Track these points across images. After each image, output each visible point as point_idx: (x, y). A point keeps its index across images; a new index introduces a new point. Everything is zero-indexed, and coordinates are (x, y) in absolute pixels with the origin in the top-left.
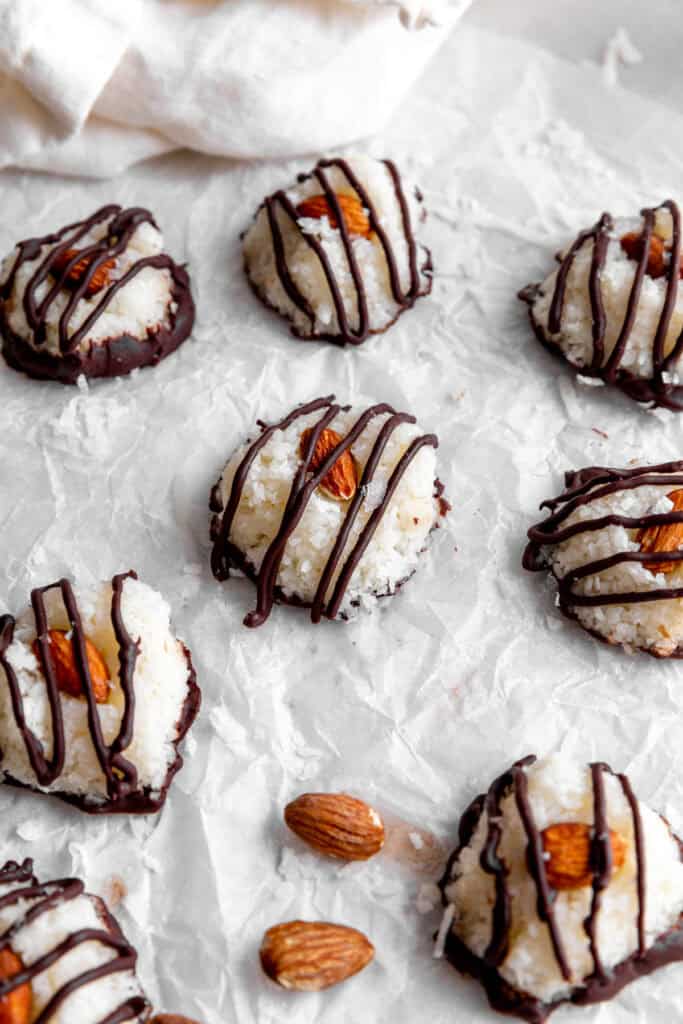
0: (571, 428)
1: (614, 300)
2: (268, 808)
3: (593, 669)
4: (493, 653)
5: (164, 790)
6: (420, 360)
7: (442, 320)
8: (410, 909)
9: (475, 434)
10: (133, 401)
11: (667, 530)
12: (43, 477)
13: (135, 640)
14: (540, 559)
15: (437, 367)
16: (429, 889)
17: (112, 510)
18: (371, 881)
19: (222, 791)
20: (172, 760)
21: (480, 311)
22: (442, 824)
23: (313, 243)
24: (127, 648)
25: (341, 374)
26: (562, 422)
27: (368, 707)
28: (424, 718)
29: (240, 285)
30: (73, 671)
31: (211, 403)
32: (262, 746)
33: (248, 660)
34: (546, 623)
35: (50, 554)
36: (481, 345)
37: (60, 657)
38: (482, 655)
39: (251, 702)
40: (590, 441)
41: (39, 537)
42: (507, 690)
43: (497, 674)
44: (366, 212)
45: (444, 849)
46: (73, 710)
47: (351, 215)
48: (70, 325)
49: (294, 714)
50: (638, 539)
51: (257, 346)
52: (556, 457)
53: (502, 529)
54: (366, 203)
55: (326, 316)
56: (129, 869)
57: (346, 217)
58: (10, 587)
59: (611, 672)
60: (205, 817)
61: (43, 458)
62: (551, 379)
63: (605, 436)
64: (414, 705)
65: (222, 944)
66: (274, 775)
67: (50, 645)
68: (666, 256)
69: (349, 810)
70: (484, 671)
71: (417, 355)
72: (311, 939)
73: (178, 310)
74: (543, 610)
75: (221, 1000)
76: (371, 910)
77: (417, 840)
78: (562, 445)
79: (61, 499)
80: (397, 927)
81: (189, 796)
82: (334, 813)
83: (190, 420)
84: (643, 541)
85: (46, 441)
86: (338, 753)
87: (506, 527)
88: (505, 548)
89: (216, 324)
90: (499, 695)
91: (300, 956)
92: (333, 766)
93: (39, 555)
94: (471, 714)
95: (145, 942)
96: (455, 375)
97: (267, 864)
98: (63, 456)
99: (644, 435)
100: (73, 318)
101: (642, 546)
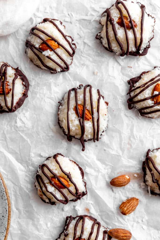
0: (123, 68)
1: (123, 40)
2: (105, 182)
3: (152, 123)
4: (132, 130)
5: (86, 191)
6: (83, 67)
7: (82, 52)
8: (140, 187)
9: (104, 82)
10: (28, 109)
11: (158, 97)
12: (22, 137)
13: (69, 173)
14: (132, 106)
15: (87, 66)
16: (142, 184)
17: (41, 138)
18: (131, 186)
19: (96, 184)
20: (85, 184)
21: (89, 46)
22: (138, 170)
23: (49, 57)
24: (69, 176)
25: (68, 79)
26: (120, 67)
27: (114, 154)
28: (126, 152)
29: (32, 66)
30: (61, 186)
31: (46, 102)
32: (98, 171)
33: (86, 156)
34: (138, 118)
35: (34, 153)
36: (94, 56)
37: (57, 184)
38: (130, 132)
39: (92, 164)
40: (129, 70)
41: (30, 152)
42: (138, 138)
43: (135, 136)
44: (56, 43)
45: (141, 174)
46: (65, 191)
47: (54, 46)
48: (8, 106)
49: (100, 162)
50: (153, 100)
51: (46, 82)
52: (123, 78)
53: (120, 101)
54: (55, 41)
55: (59, 69)
56: (87, 205)
57: (53, 47)
58: (31, 164)
59: (155, 123)
60: (96, 191)
61: (19, 133)
62: (113, 57)
63: (131, 67)
64: (122, 150)
65: (112, 212)
66: (103, 176)
67: (54, 183)
68: (130, 24)
69: (123, 179)
70: (132, 136)
71: (81, 65)
72: (128, 206)
73: (25, 83)
74: (137, 116)
75: (117, 221)
76: (134, 191)
77: (136, 175)
78: (123, 74)
79: (28, 140)
80: (140, 192)
81: (91, 188)
82: (120, 181)
83: (44, 109)
84: (154, 100)
85: (17, 129)
86: (113, 165)
87: (121, 101)
88: (123, 105)
89: (33, 79)
90: (137, 140)
91: (128, 210)
92: (113, 169)
93: (32, 155)
94: (134, 146)
95: (97, 216)
96: (92, 66)
97: (111, 191)
98: (23, 131)
99: (139, 63)
100: (8, 104)
101: (154, 102)
